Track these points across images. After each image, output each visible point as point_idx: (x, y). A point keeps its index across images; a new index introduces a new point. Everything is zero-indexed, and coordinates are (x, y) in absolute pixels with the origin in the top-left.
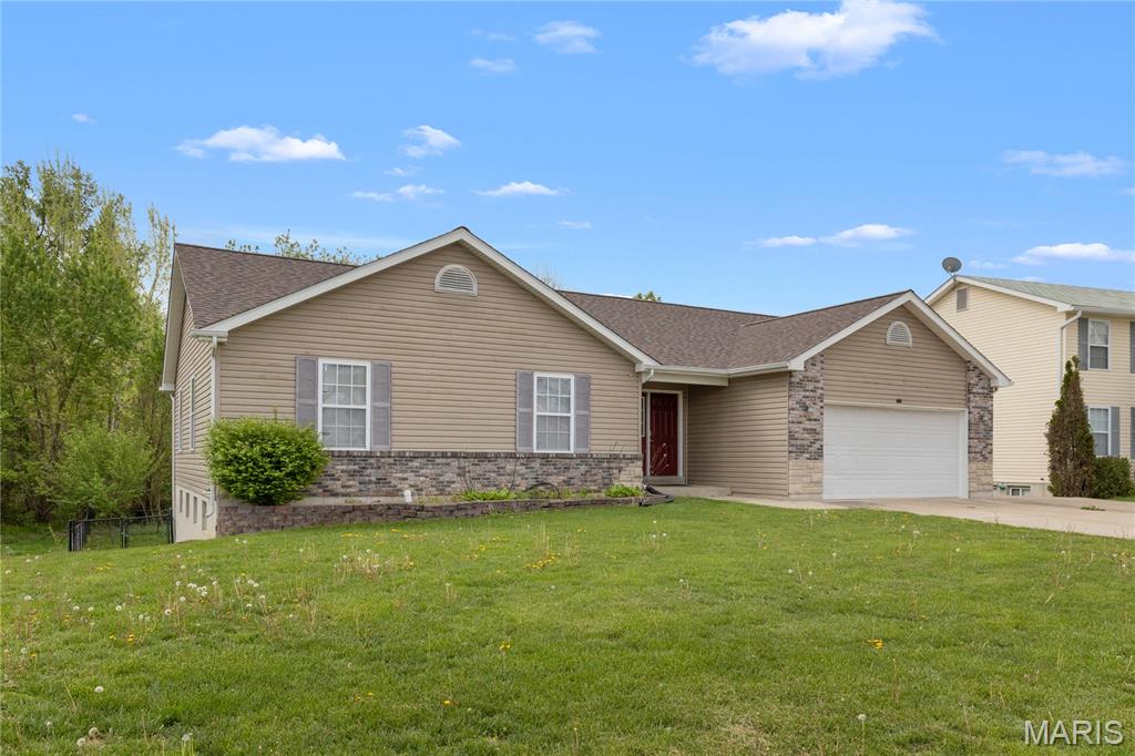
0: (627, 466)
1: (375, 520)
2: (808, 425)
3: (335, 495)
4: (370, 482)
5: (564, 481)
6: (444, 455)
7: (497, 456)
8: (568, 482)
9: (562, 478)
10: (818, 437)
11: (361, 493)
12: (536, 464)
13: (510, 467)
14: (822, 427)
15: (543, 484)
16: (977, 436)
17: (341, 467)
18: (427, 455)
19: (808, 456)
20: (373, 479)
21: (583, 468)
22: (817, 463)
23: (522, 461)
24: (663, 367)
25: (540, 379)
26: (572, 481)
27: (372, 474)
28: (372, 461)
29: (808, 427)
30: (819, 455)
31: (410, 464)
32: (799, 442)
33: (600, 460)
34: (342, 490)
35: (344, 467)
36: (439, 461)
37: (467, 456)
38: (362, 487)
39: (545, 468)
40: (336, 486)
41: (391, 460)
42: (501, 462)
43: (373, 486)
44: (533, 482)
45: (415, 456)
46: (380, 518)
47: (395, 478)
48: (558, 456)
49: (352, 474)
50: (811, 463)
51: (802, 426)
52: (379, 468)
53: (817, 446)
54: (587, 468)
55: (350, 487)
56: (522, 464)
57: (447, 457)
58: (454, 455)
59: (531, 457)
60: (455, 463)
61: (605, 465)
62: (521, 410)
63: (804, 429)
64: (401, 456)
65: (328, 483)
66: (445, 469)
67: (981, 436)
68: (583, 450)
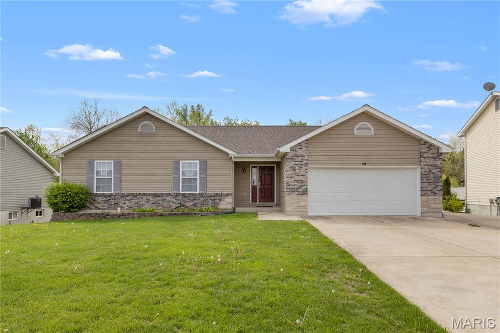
0: (224, 198)
1: (91, 219)
2: (297, 178)
3: (100, 209)
4: (112, 205)
5: (193, 205)
6: (140, 194)
7: (162, 194)
8: (194, 205)
9: (192, 203)
10: (304, 184)
11: (108, 209)
12: (180, 198)
13: (168, 199)
14: (307, 179)
15: (183, 206)
16: (427, 181)
17: (101, 199)
18: (133, 194)
19: (297, 193)
20: (113, 203)
21: (202, 199)
22: (303, 197)
23: (173, 196)
24: (239, 155)
25: (183, 163)
26: (197, 205)
27: (113, 202)
28: (112, 197)
29: (298, 179)
30: (305, 192)
31: (127, 198)
32: (291, 187)
33: (211, 196)
34: (102, 208)
35: (102, 199)
36: (138, 196)
37: (149, 195)
38: (109, 206)
39: (184, 199)
40: (100, 206)
41: (120, 197)
42: (164, 197)
43: (113, 206)
44: (178, 205)
45: (129, 195)
46: (92, 218)
47: (121, 203)
48: (189, 194)
49: (105, 202)
50: (299, 197)
51: (292, 179)
52: (115, 199)
53: (303, 188)
54: (204, 199)
55: (104, 206)
56: (174, 198)
57: (141, 195)
58: (144, 194)
59: (177, 195)
60: (145, 197)
61: (213, 198)
62: (174, 176)
63: (294, 180)
64: (123, 195)
65: (96, 205)
66: (141, 200)
67: (431, 181)
68: (202, 192)
